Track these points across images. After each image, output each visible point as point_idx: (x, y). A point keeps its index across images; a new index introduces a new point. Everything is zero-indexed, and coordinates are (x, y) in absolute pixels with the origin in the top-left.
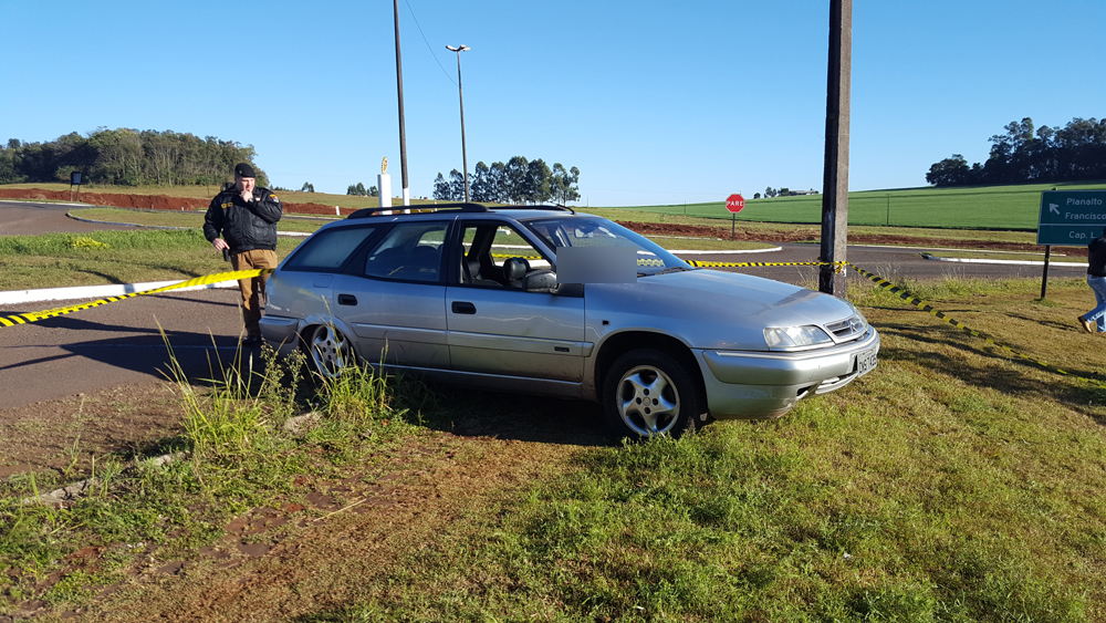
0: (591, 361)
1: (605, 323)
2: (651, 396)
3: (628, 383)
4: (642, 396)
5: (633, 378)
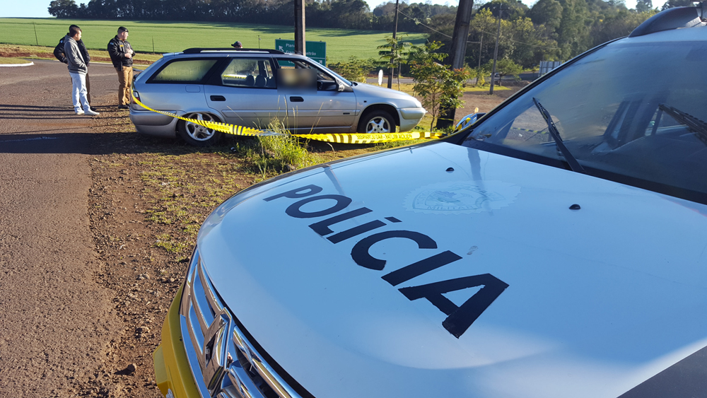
0: (358, 118)
1: (365, 102)
2: (380, 128)
3: (370, 124)
4: (377, 128)
5: (372, 122)
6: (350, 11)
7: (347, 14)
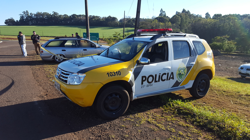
6: (111, 21)
7: (110, 22)
